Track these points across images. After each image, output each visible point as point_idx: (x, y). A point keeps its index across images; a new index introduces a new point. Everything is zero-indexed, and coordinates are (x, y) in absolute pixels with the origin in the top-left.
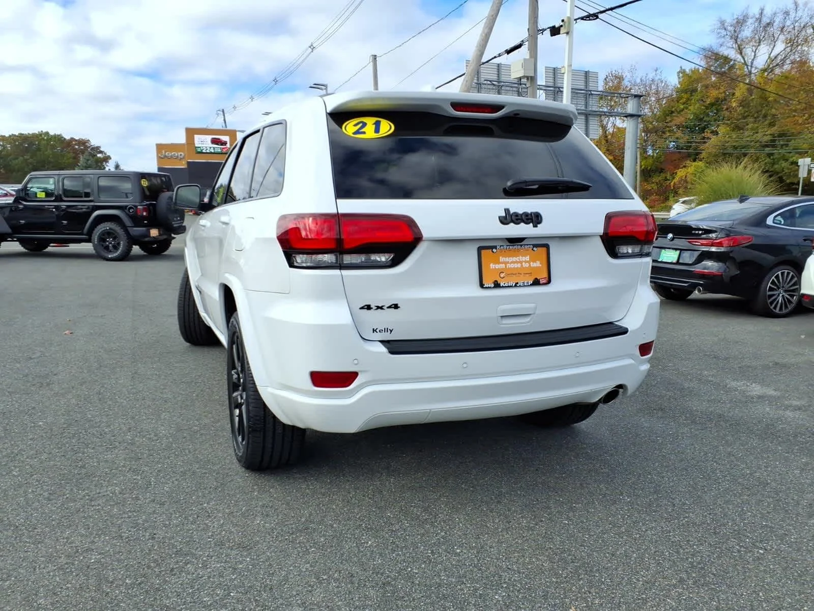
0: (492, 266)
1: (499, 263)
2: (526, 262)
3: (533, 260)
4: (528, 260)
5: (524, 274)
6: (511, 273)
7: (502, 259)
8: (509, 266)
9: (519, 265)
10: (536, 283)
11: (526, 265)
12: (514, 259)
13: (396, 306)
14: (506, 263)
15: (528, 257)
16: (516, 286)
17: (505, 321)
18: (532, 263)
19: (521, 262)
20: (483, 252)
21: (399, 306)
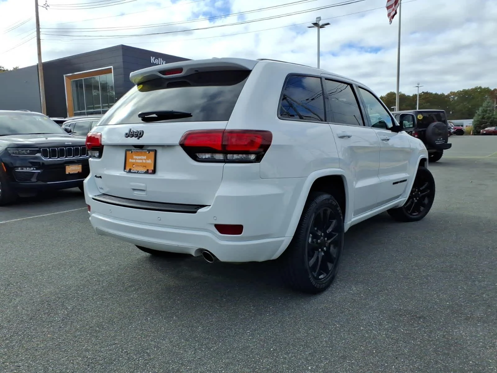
0: (130, 160)
1: (133, 159)
2: (144, 159)
3: (147, 159)
4: (145, 158)
5: (143, 166)
6: (138, 165)
7: (135, 157)
8: (138, 161)
9: (141, 161)
10: (147, 172)
11: (144, 161)
12: (140, 157)
13: (100, 177)
14: (136, 159)
15: (146, 157)
16: (137, 173)
17: (136, 192)
18: (147, 160)
19: (142, 159)
20: (128, 152)
21: (102, 177)
